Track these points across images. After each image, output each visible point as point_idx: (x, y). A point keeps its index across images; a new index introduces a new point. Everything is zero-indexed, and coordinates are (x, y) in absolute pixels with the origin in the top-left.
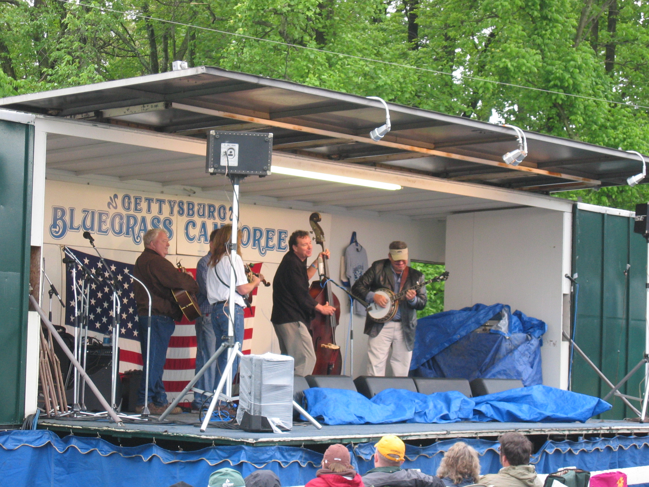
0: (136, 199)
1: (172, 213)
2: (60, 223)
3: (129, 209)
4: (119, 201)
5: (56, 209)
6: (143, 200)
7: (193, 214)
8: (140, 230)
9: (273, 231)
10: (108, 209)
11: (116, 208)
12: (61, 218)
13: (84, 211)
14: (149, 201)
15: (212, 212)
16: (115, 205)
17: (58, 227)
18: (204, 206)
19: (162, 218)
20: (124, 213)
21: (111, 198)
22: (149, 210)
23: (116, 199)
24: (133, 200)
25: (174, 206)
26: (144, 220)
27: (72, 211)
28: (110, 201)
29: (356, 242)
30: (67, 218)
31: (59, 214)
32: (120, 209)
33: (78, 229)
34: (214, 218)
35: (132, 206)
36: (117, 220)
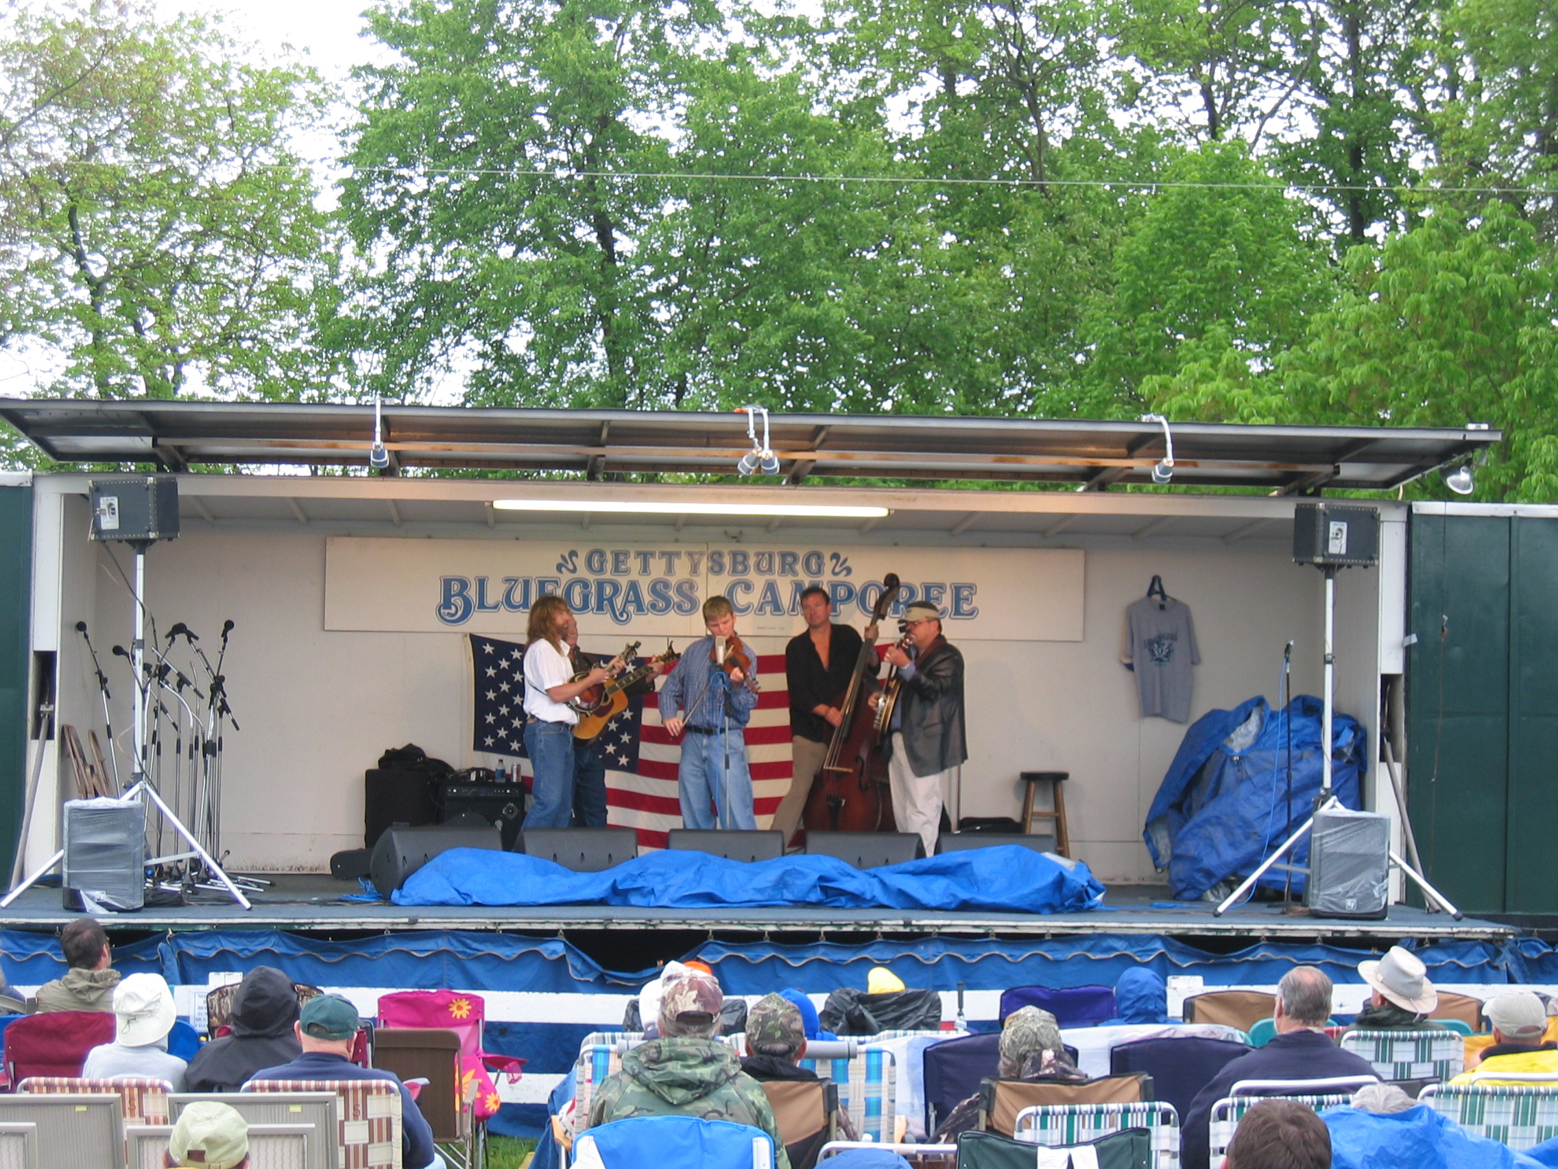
0: (617, 555)
1: (695, 570)
2: (458, 601)
3: (601, 570)
4: (580, 562)
5: (447, 583)
6: (632, 555)
7: (746, 569)
8: (627, 601)
9: (941, 587)
10: (556, 574)
11: (574, 570)
12: (460, 594)
13: (508, 580)
14: (645, 557)
15: (790, 565)
16: (571, 567)
17: (453, 608)
18: (770, 556)
19: (673, 580)
20: (591, 578)
21: (563, 557)
22: (645, 569)
23: (574, 558)
24: (609, 558)
25: (699, 563)
26: (633, 586)
27: (482, 583)
28: (561, 561)
29: (1162, 592)
30: (472, 593)
31: (456, 587)
32: (583, 572)
33: (496, 607)
34: (795, 573)
35: (609, 566)
36: (577, 590)
